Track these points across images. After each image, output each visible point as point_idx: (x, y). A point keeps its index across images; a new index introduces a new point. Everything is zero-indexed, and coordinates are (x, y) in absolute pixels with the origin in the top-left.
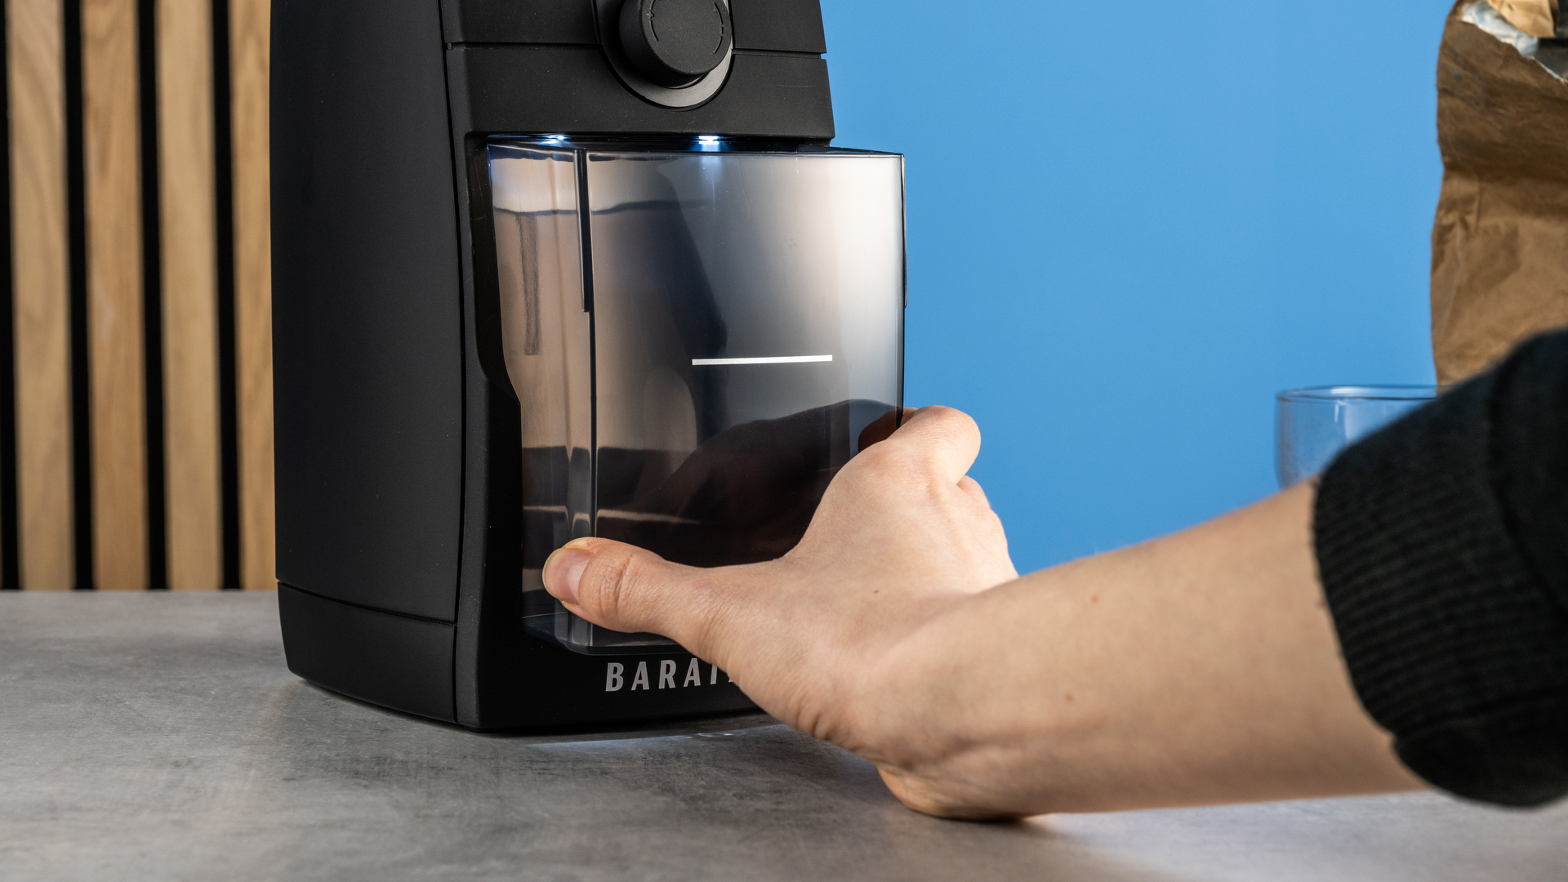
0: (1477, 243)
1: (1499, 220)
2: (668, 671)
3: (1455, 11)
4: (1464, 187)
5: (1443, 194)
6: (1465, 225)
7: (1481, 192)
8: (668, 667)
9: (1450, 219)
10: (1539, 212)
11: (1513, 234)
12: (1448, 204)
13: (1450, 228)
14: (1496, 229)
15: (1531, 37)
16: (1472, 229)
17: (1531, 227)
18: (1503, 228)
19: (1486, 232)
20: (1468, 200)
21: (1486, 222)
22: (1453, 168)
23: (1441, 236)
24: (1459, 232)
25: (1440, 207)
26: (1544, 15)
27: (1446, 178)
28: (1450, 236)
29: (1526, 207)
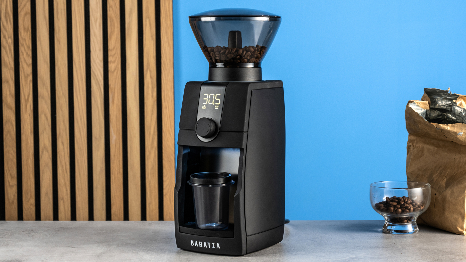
0: (415, 149)
1: (420, 145)
2: (201, 244)
3: (408, 104)
4: (413, 138)
5: (409, 139)
6: (413, 146)
7: (416, 139)
8: (200, 243)
9: (410, 144)
10: (428, 144)
11: (423, 148)
12: (409, 141)
13: (410, 146)
14: (419, 147)
15: (425, 109)
16: (415, 147)
17: (426, 146)
18: (421, 147)
19: (417, 147)
20: (414, 140)
21: (417, 145)
22: (410, 134)
23: (408, 147)
24: (412, 147)
25: (408, 142)
26: (427, 105)
27: (409, 136)
28: (410, 148)
29: (425, 143)
